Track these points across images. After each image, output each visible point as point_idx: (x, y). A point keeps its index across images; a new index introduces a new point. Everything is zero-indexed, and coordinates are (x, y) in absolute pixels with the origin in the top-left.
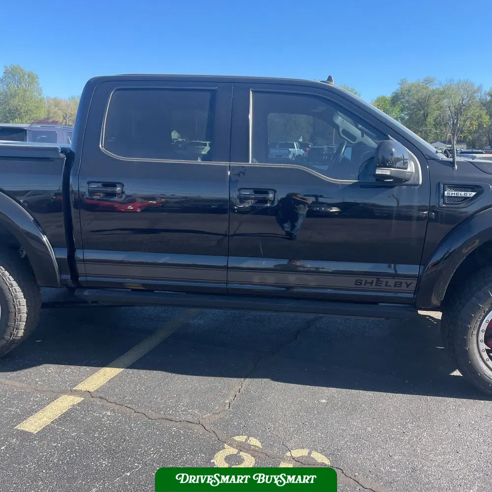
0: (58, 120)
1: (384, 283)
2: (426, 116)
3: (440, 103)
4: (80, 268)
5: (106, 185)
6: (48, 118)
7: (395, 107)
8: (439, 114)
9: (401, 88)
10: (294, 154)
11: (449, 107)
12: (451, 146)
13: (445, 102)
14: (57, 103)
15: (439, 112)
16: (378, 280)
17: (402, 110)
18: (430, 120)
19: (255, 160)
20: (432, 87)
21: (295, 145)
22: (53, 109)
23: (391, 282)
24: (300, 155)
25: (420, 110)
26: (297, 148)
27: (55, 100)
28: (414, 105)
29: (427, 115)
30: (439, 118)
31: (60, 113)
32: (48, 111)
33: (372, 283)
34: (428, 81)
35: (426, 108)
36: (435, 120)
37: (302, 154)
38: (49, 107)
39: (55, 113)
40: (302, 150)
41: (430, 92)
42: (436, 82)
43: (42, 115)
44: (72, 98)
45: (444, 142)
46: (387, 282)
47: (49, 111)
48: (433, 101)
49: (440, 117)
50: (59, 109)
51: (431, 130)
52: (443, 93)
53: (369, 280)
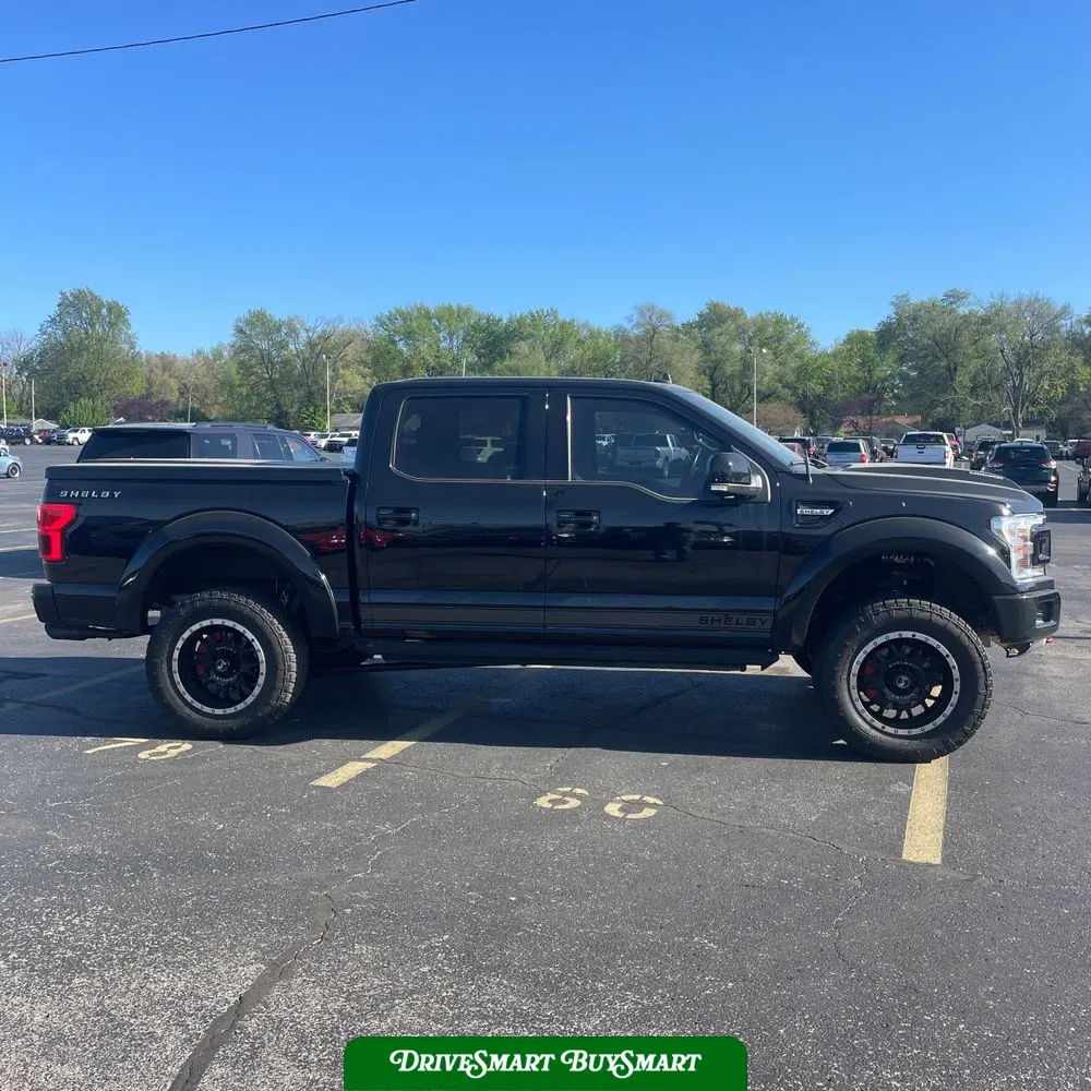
0: (168, 397)
1: (734, 620)
2: (952, 371)
3: (979, 343)
4: (364, 613)
5: (398, 510)
6: (149, 395)
7: (885, 353)
8: (983, 366)
9: (896, 313)
10: (667, 458)
11: (1002, 351)
12: (1011, 432)
13: (993, 340)
14: (167, 364)
15: (980, 361)
16: (727, 617)
17: (902, 360)
18: (963, 378)
19: (577, 476)
20: (963, 310)
21: (668, 439)
22: (159, 376)
23: (743, 619)
24: (680, 459)
25: (937, 358)
26: (673, 445)
27: (163, 357)
28: (924, 348)
29: (955, 369)
30: (982, 375)
31: (174, 384)
32: (148, 380)
33: (719, 621)
34: (955, 297)
35: (952, 354)
36: (975, 377)
37: (683, 458)
38: (152, 371)
39: (162, 384)
40: (683, 450)
41: (959, 321)
42: (971, 299)
43: (136, 388)
44: (200, 353)
45: (997, 425)
46: (738, 620)
47: (150, 382)
48: (965, 339)
49: (984, 372)
50: (170, 376)
51: (966, 399)
52: (986, 321)
53: (717, 617)
